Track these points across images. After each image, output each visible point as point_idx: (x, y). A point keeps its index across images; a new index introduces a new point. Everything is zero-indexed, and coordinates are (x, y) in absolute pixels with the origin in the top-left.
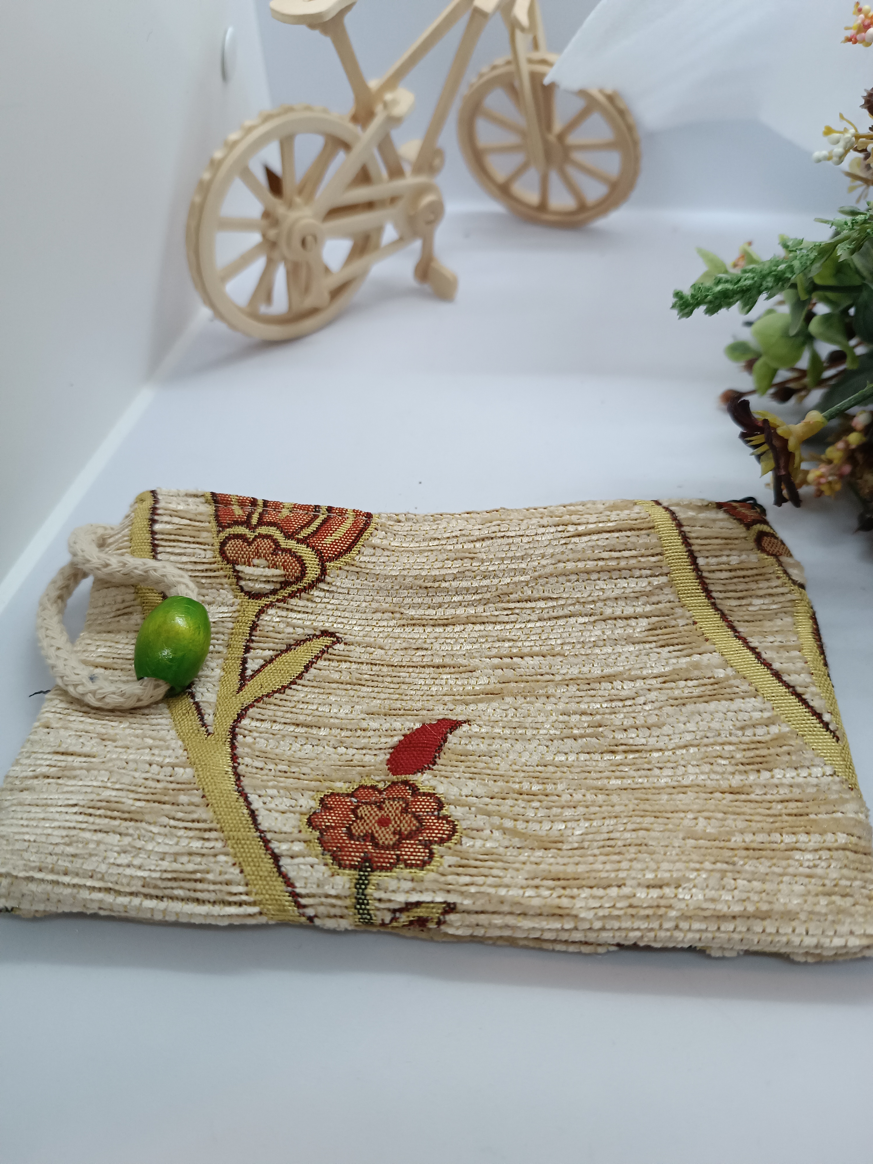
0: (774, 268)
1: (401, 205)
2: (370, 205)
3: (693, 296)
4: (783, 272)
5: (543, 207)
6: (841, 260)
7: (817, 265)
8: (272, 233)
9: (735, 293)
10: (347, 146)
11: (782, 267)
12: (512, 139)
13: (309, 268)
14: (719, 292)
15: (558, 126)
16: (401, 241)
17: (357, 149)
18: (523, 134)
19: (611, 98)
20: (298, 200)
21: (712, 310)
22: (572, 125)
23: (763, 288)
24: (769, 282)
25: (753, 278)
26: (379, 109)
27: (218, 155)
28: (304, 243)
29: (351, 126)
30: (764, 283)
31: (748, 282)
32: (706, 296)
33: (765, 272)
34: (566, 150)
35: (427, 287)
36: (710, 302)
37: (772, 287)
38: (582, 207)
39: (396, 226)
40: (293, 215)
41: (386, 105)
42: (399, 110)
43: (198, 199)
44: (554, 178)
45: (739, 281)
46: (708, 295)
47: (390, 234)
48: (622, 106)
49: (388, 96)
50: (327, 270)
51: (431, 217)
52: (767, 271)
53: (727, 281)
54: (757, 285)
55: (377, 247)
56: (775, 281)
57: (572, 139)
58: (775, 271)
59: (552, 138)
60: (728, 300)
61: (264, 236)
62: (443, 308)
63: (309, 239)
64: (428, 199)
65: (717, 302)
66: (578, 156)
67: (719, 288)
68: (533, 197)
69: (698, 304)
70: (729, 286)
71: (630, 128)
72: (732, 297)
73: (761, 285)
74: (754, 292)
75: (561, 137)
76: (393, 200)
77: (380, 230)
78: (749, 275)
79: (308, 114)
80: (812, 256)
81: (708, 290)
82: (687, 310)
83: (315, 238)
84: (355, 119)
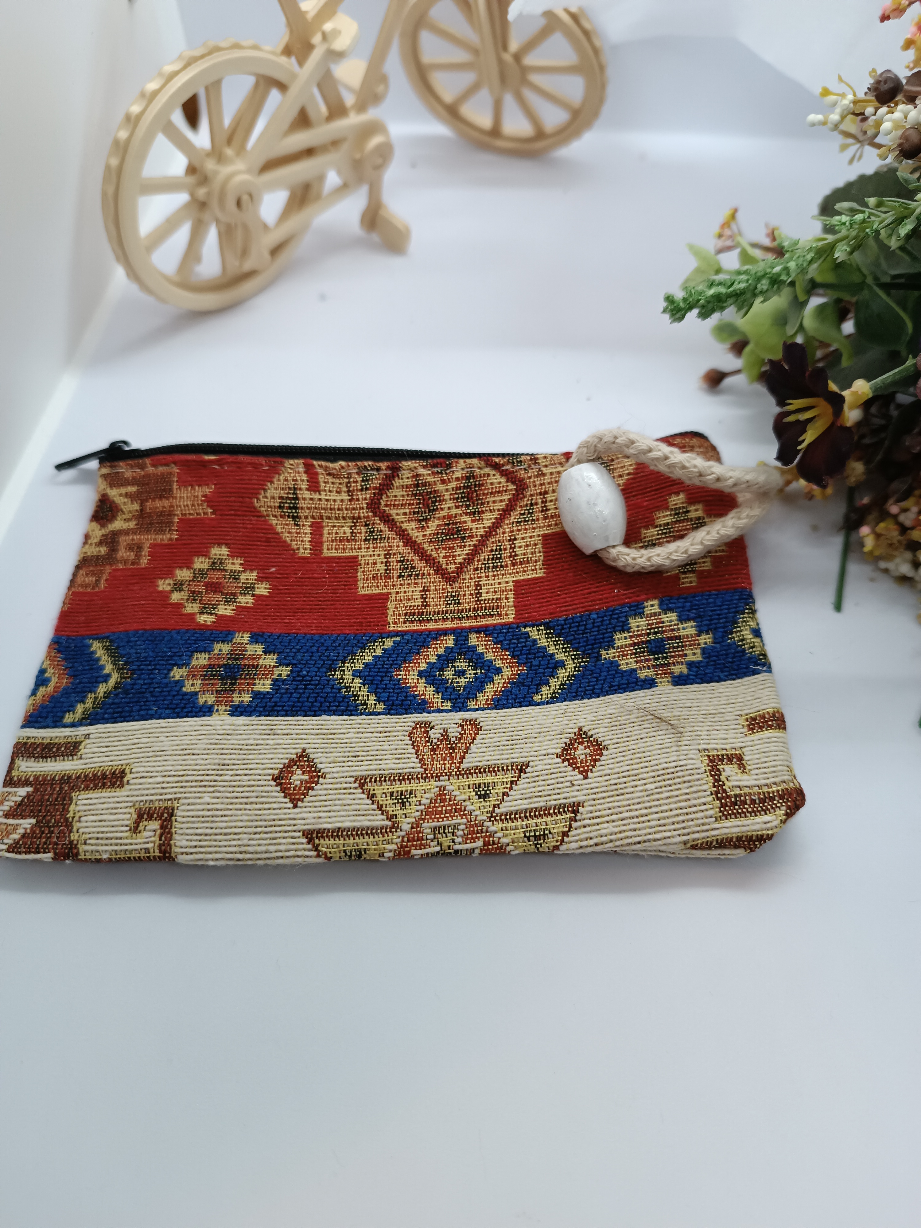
0: (769, 270)
1: (345, 147)
2: (309, 152)
3: (684, 300)
4: (779, 275)
5: (495, 132)
6: (839, 261)
7: (815, 266)
8: (201, 192)
9: (729, 296)
10: (282, 87)
11: (777, 269)
12: (461, 56)
13: (245, 227)
14: (712, 296)
15: (514, 45)
16: (344, 188)
17: (294, 90)
18: (476, 52)
19: (574, 17)
20: (229, 152)
21: (704, 314)
22: (530, 45)
23: (758, 291)
24: (764, 284)
25: (747, 281)
26: (316, 39)
27: (136, 109)
28: (239, 203)
29: (283, 60)
30: (759, 286)
31: (742, 285)
32: (699, 300)
33: (759, 274)
34: (524, 70)
35: (375, 237)
36: (703, 307)
37: (767, 290)
38: (540, 134)
39: (339, 173)
40: (225, 170)
41: (325, 37)
42: (339, 45)
43: (114, 162)
44: (509, 101)
45: (733, 284)
46: (700, 300)
47: (333, 179)
48: (587, 25)
49: (328, 26)
50: (265, 227)
51: (379, 161)
52: (762, 273)
53: (720, 284)
54: (751, 287)
55: (318, 197)
56: (770, 283)
57: (530, 60)
58: (770, 273)
59: (507, 57)
60: (720, 304)
61: (192, 195)
62: (395, 262)
63: (245, 198)
64: (376, 141)
65: (710, 306)
66: (536, 78)
67: (712, 292)
68: (485, 121)
69: (690, 308)
70: (722, 290)
71: (596, 51)
72: (726, 301)
73: (756, 288)
74: (748, 295)
75: (517, 57)
76: (335, 143)
77: (321, 178)
78: (744, 277)
79: (237, 54)
80: (809, 257)
81: (700, 293)
82: (678, 315)
83: (251, 196)
84: (287, 51)
